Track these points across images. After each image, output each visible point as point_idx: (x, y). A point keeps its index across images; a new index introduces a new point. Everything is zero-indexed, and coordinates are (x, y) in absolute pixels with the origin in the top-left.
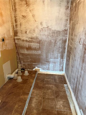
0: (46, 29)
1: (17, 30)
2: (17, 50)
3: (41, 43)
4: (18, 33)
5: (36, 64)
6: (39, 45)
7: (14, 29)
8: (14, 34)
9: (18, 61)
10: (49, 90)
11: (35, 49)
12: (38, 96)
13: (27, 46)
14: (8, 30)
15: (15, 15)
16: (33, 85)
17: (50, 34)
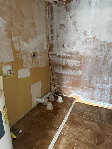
0: (92, 40)
1: (53, 43)
2: (51, 69)
3: (83, 60)
4: (54, 47)
5: (74, 88)
6: (79, 62)
7: (49, 42)
8: (48, 49)
9: (51, 82)
10: (88, 129)
11: (74, 68)
12: (71, 135)
13: (63, 63)
14: (41, 43)
15: (51, 24)
16: (65, 118)
17: (97, 46)
